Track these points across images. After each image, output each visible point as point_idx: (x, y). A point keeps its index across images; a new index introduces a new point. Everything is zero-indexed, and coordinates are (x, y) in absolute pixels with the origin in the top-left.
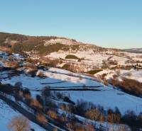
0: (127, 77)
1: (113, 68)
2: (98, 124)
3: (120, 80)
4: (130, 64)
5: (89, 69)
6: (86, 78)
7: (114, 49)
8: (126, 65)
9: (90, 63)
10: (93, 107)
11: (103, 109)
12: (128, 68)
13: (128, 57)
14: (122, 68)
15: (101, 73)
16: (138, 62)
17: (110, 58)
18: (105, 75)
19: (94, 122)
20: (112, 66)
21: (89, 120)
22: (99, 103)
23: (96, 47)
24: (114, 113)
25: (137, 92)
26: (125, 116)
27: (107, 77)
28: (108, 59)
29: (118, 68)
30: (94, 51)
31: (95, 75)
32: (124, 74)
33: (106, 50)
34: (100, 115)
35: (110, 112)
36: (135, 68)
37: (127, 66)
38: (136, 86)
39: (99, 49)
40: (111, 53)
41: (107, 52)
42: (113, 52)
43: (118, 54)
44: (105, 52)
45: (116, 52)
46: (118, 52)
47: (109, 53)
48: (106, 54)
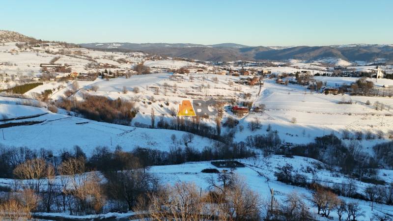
0: (91, 93)
1: (63, 79)
2: (44, 185)
3: (79, 99)
4: (94, 71)
5: (12, 84)
6: (7, 102)
7: (61, 44)
8: (86, 72)
9: (11, 70)
10: (29, 156)
11: (51, 156)
12: (91, 77)
13: (90, 59)
14: (81, 77)
15: (39, 90)
16: (106, 66)
17: (56, 59)
18: (49, 92)
19: (35, 181)
20: (61, 75)
21: (25, 182)
22: (43, 146)
23: (21, 38)
24: (73, 157)
25: (109, 116)
26: (94, 157)
27: (54, 97)
28: (52, 63)
29: (73, 79)
30: (20, 46)
31: (28, 94)
32: (86, 88)
33: (45, 44)
34: (47, 167)
35: (65, 157)
36: (103, 76)
37: (89, 74)
38: (108, 107)
39: (28, 41)
40: (56, 50)
41: (47, 48)
42: (61, 49)
43: (69, 53)
44: (44, 48)
45: (66, 49)
46: (70, 49)
47: (51, 49)
48: (46, 52)
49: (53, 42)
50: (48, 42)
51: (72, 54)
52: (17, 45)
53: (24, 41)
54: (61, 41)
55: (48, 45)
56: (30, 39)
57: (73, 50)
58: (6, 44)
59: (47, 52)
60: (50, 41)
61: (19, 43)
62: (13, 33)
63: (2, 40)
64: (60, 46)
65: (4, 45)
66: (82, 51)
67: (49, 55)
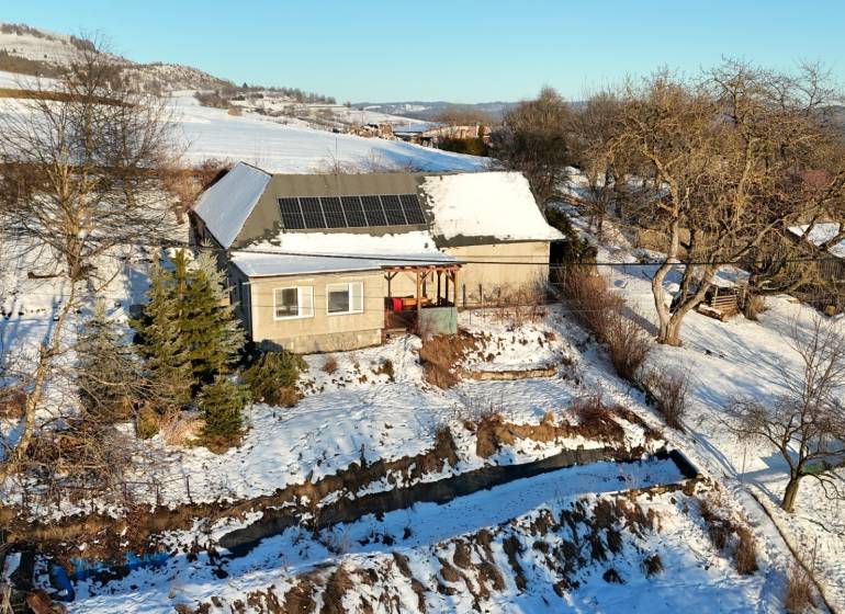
7: (288, 94)
23: (205, 81)
30: (202, 98)
33: (256, 93)
39: (220, 88)
40: (278, 107)
41: (259, 102)
42: (287, 104)
43: (307, 113)
44: (253, 103)
45: (299, 105)
46: (307, 105)
47: (267, 105)
48: (257, 110)
49: (272, 90)
50: (262, 89)
51: (312, 117)
52: (197, 96)
53: (211, 89)
54: (288, 89)
55: (261, 97)
56: (222, 83)
57: (313, 108)
58: (174, 93)
59: (260, 111)
60: (265, 86)
61: (201, 92)
62: (189, 69)
63: (166, 85)
64: (286, 98)
65: (171, 96)
66: (333, 110)
67: (263, 116)
